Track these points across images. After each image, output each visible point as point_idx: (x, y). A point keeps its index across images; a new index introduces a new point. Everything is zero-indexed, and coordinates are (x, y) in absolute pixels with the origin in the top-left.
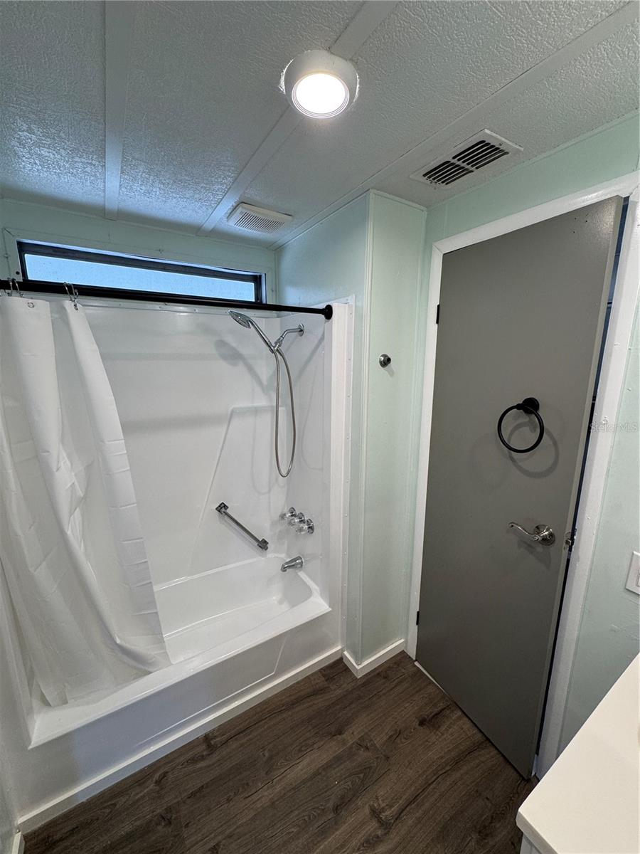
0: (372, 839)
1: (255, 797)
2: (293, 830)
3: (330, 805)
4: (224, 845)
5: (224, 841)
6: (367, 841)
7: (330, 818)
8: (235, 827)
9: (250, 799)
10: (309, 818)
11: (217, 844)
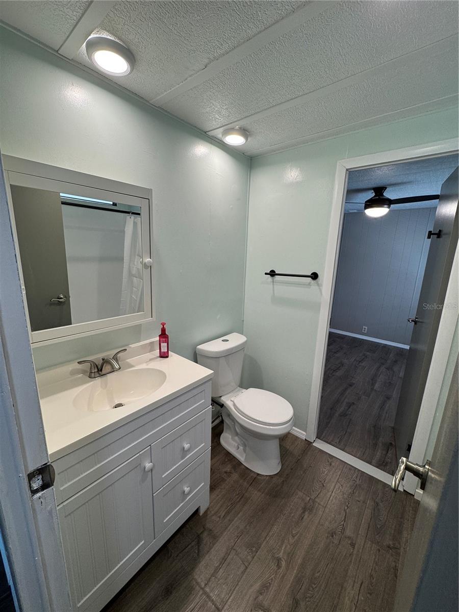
0: (264, 590)
1: (357, 585)
2: (318, 574)
3: (302, 604)
4: (350, 549)
5: (352, 551)
6: (267, 588)
7: (299, 594)
8: (353, 561)
9: (359, 583)
10: (312, 587)
11: (354, 548)
